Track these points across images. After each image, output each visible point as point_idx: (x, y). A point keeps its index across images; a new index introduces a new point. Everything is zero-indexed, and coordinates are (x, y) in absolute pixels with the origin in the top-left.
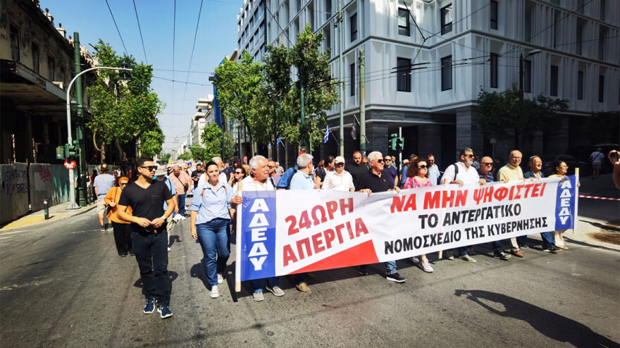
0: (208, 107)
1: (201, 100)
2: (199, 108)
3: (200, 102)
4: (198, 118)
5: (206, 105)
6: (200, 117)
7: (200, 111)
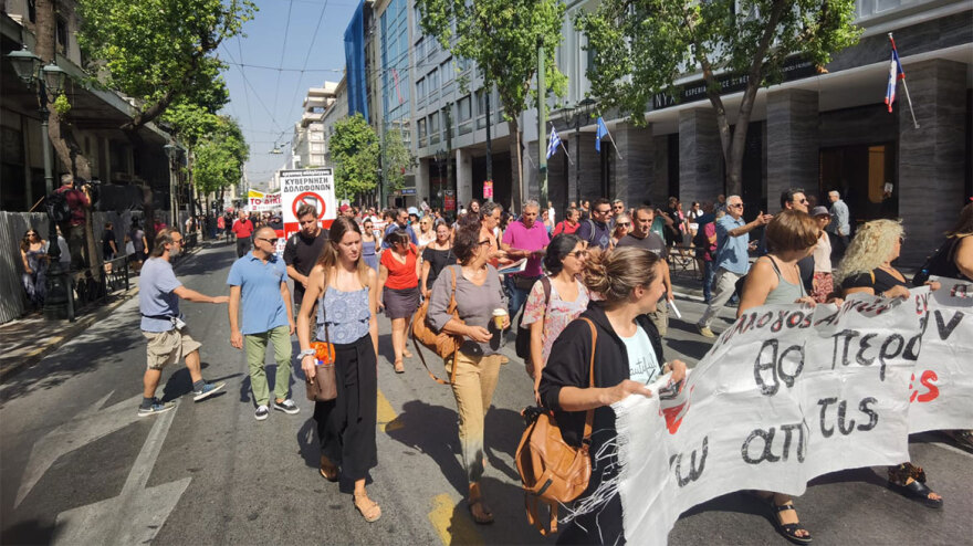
0: (325, 103)
1: (313, 90)
2: (308, 106)
3: (311, 95)
4: (306, 124)
5: (321, 99)
6: (310, 121)
7: (311, 110)
